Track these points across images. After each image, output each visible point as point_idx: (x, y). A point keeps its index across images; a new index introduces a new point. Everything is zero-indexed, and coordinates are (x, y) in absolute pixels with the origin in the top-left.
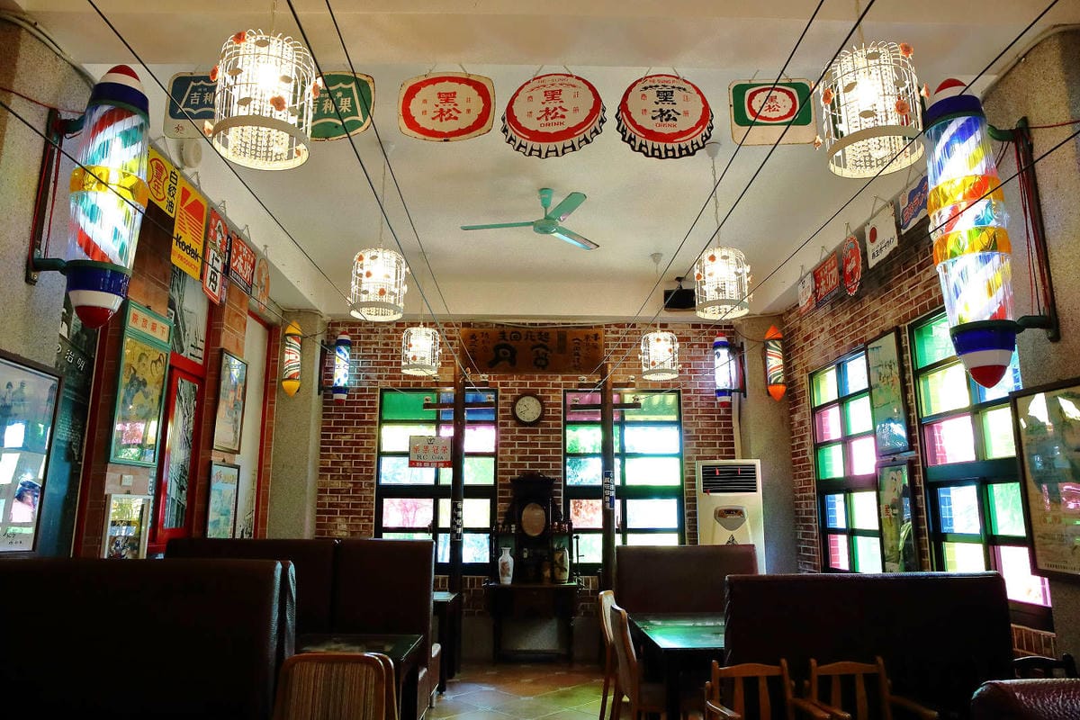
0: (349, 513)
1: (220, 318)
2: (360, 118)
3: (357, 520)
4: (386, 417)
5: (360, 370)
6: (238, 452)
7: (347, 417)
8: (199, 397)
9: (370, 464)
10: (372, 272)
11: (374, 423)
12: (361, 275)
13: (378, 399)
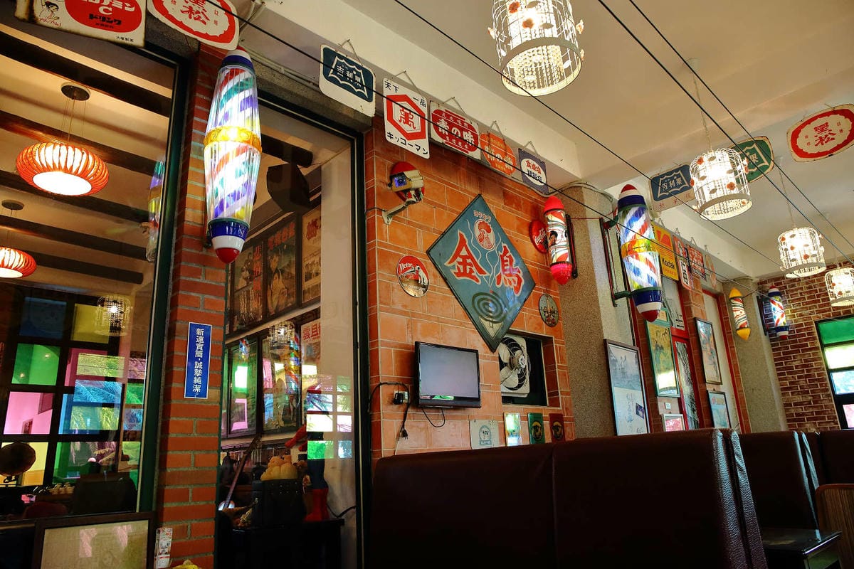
0: (816, 419)
1: (688, 299)
2: (766, 163)
3: (824, 424)
4: (825, 342)
5: (793, 311)
6: (721, 383)
7: (792, 347)
8: (689, 351)
9: (823, 380)
10: (794, 246)
11: (817, 348)
12: (786, 250)
13: (815, 330)
